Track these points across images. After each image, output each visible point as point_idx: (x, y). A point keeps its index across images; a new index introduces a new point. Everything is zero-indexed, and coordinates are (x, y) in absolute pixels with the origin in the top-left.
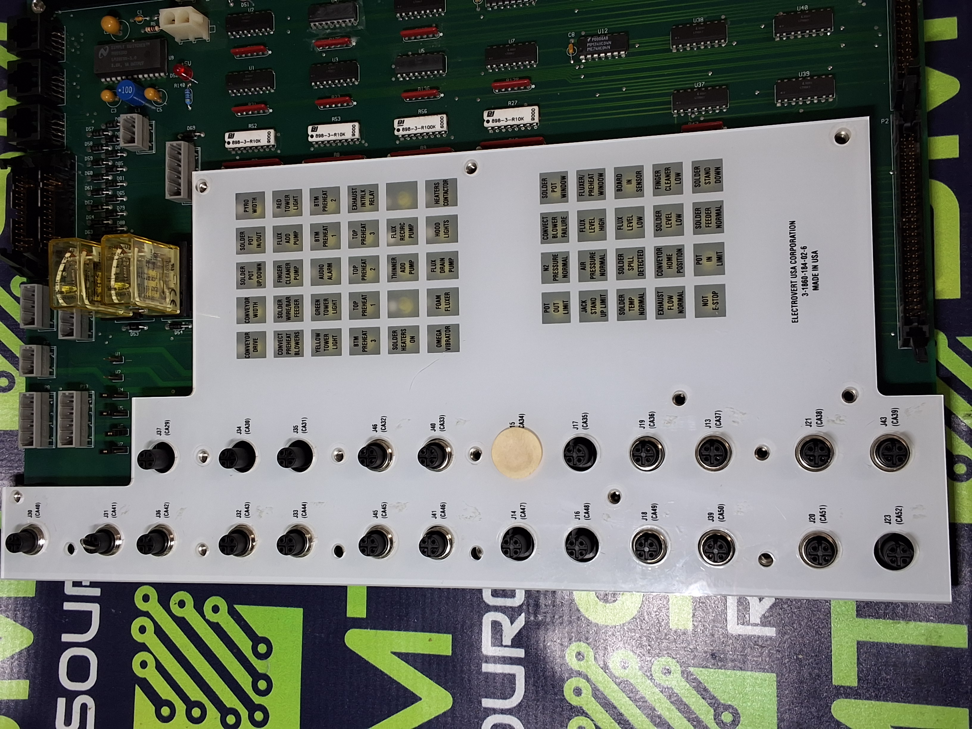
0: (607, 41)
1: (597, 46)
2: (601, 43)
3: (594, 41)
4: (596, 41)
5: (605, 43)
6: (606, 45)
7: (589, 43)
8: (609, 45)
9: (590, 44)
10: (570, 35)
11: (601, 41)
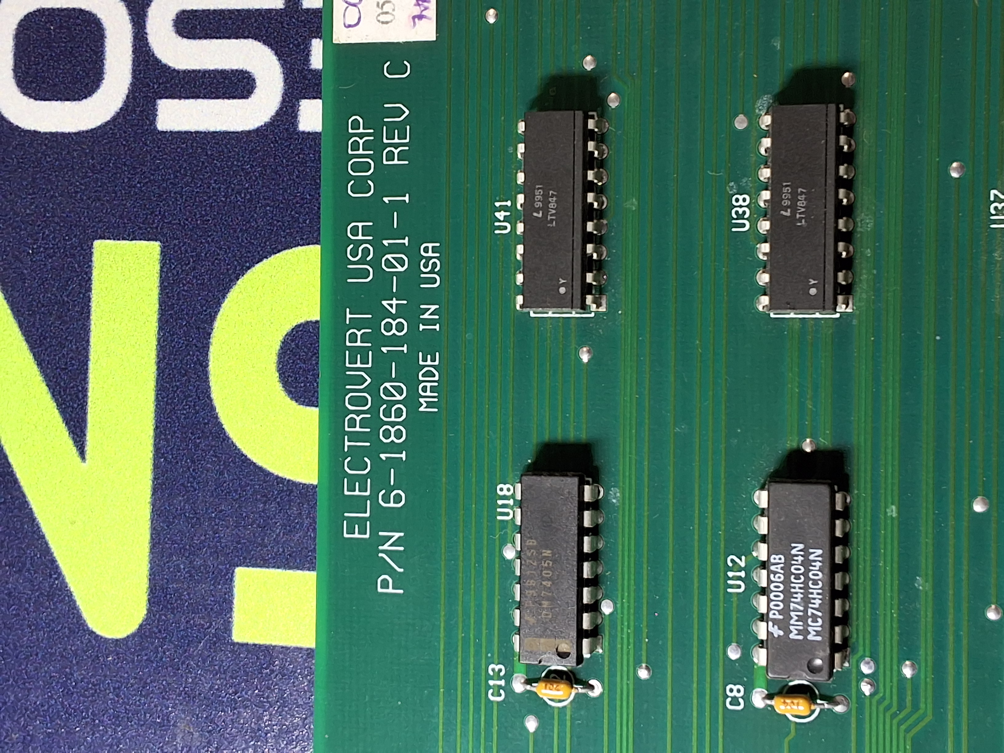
0: (789, 558)
1: (806, 601)
2: (797, 586)
3: (785, 612)
4: (786, 602)
5: (797, 568)
6: (807, 563)
7: (788, 632)
8: (806, 555)
9: (795, 626)
10: (735, 701)
11: (787, 582)
